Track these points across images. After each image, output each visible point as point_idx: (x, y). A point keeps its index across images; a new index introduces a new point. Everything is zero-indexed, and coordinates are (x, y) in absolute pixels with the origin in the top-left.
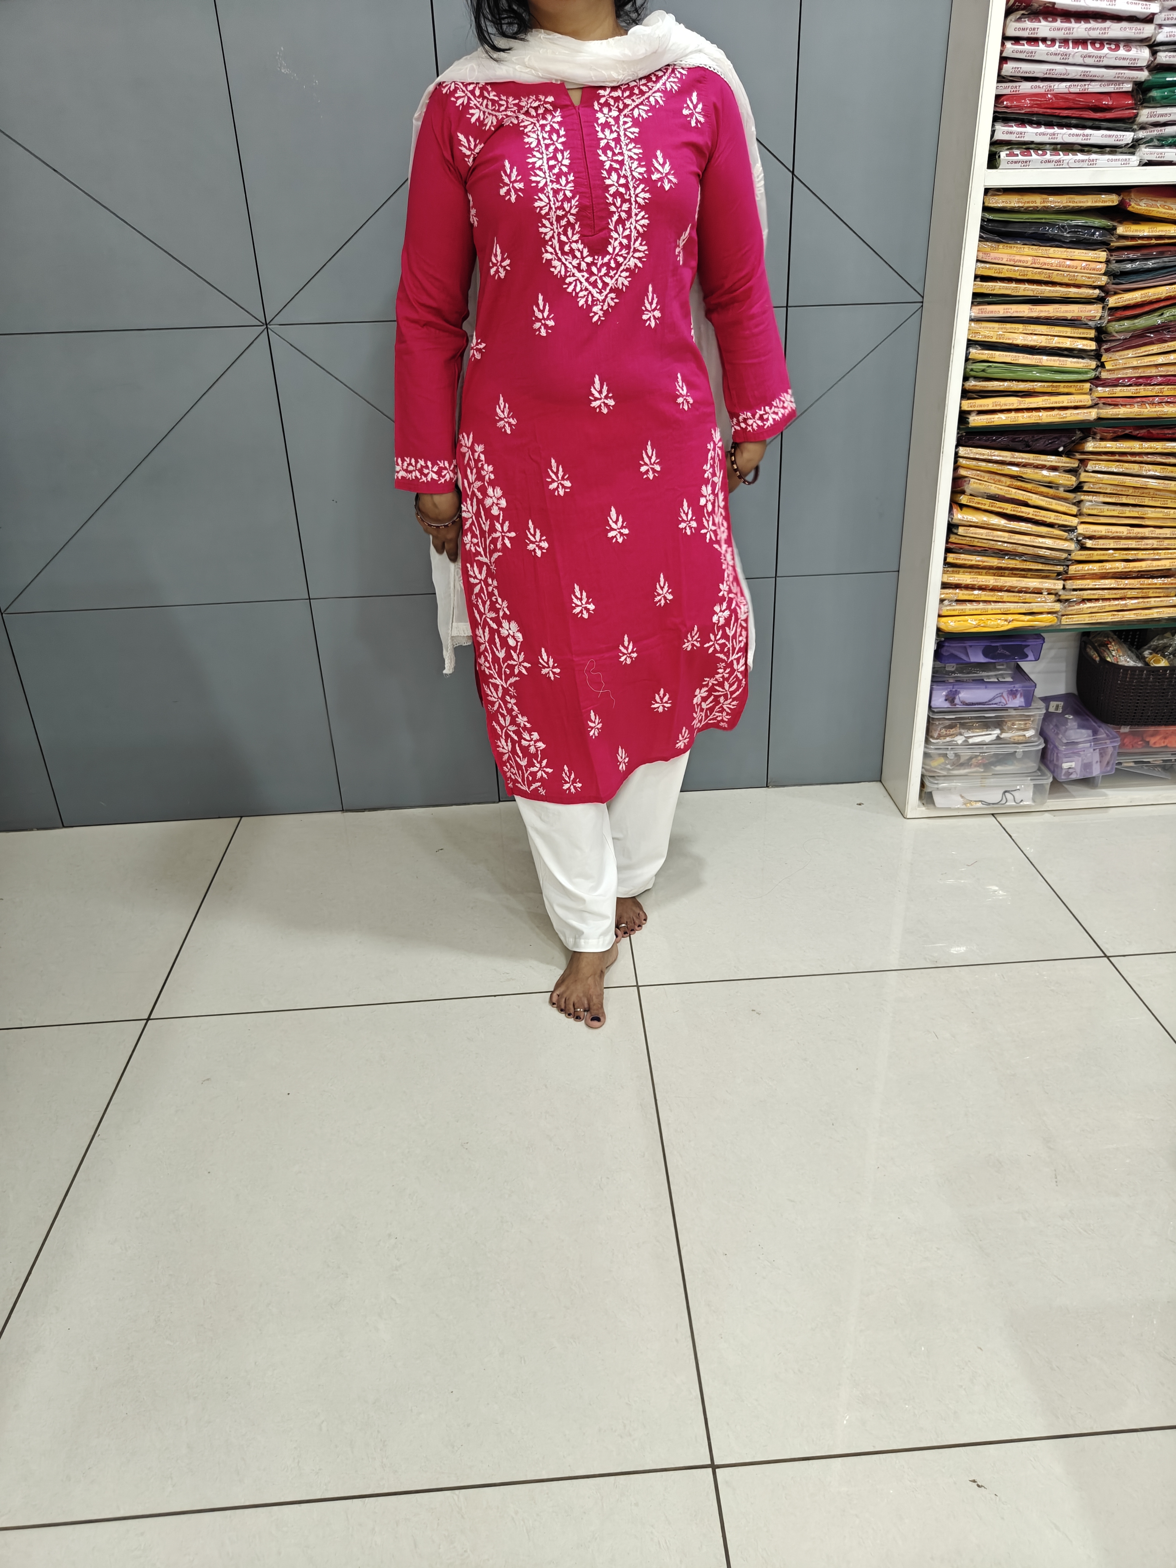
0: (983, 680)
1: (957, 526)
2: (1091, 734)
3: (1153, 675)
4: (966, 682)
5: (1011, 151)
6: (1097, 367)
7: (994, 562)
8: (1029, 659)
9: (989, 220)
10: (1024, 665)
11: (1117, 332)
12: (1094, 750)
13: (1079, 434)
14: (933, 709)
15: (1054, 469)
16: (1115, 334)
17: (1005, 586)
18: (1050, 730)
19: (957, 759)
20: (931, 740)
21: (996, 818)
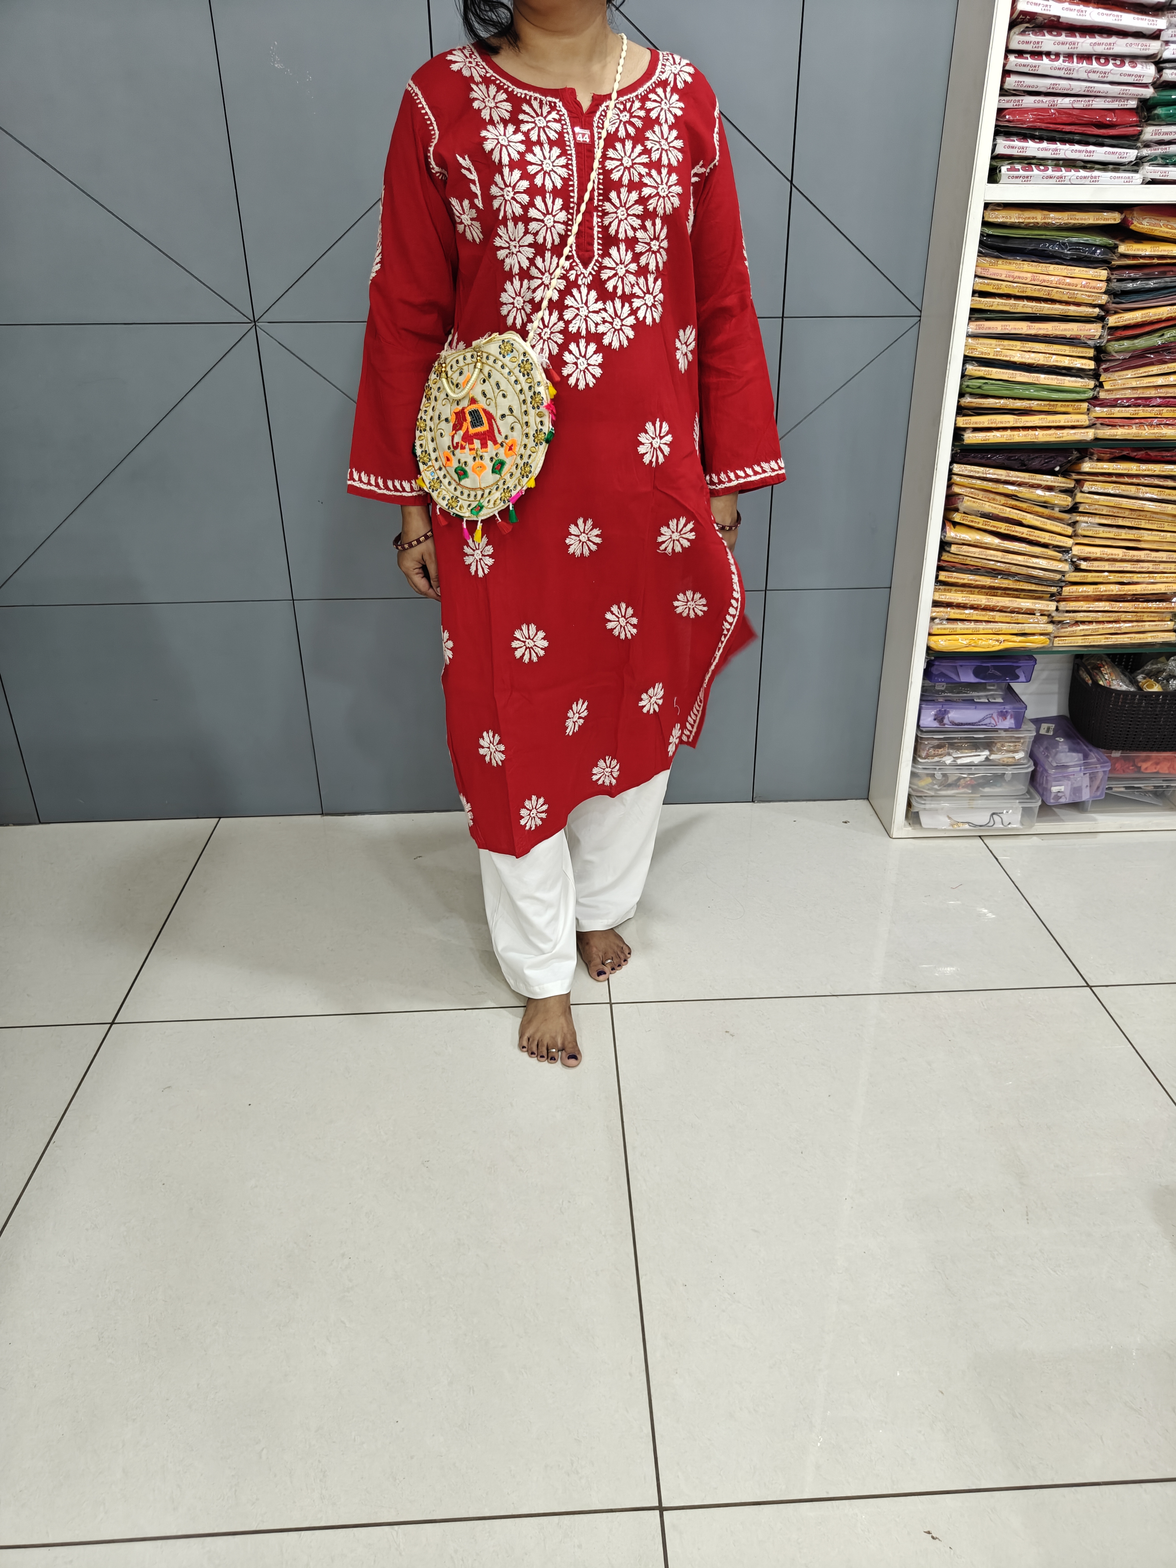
0: (973, 700)
1: (950, 544)
2: (1082, 758)
3: (1145, 700)
4: (956, 702)
5: (1012, 166)
6: (1096, 386)
7: (987, 581)
8: (1020, 680)
9: (988, 236)
10: (1015, 686)
11: (1116, 352)
12: (1084, 774)
13: (1076, 454)
14: (922, 729)
15: (1050, 488)
16: (1114, 354)
17: (998, 606)
18: (1040, 753)
19: (945, 780)
20: (920, 760)
21: (983, 840)
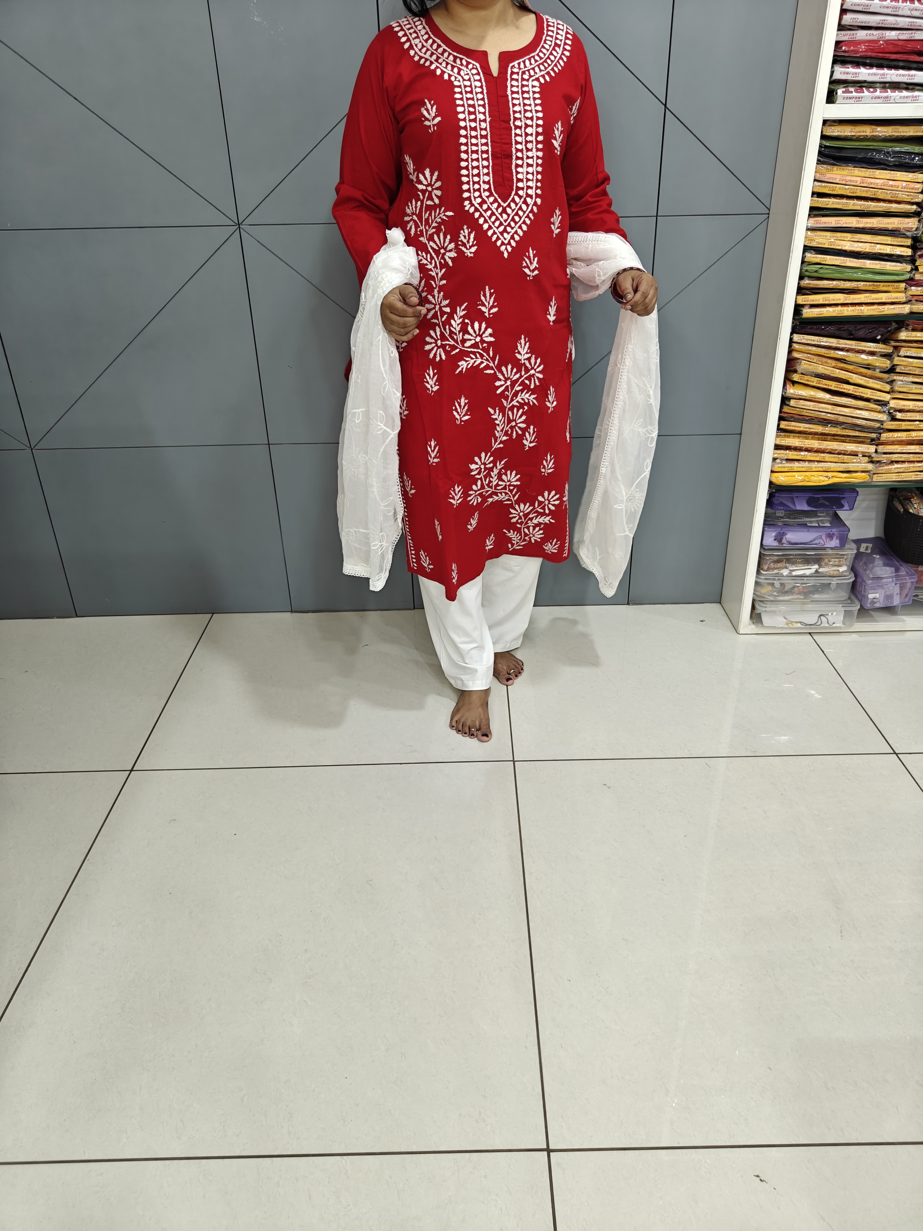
0: (806, 524)
1: (789, 399)
2: (894, 571)
4: (792, 526)
5: (847, 89)
6: (912, 270)
7: (819, 429)
8: (844, 508)
9: (826, 147)
10: (841, 513)
12: (896, 584)
13: (894, 326)
14: (764, 547)
15: (872, 353)
17: (828, 449)
18: (860, 567)
19: (782, 588)
20: (762, 571)
21: (812, 636)
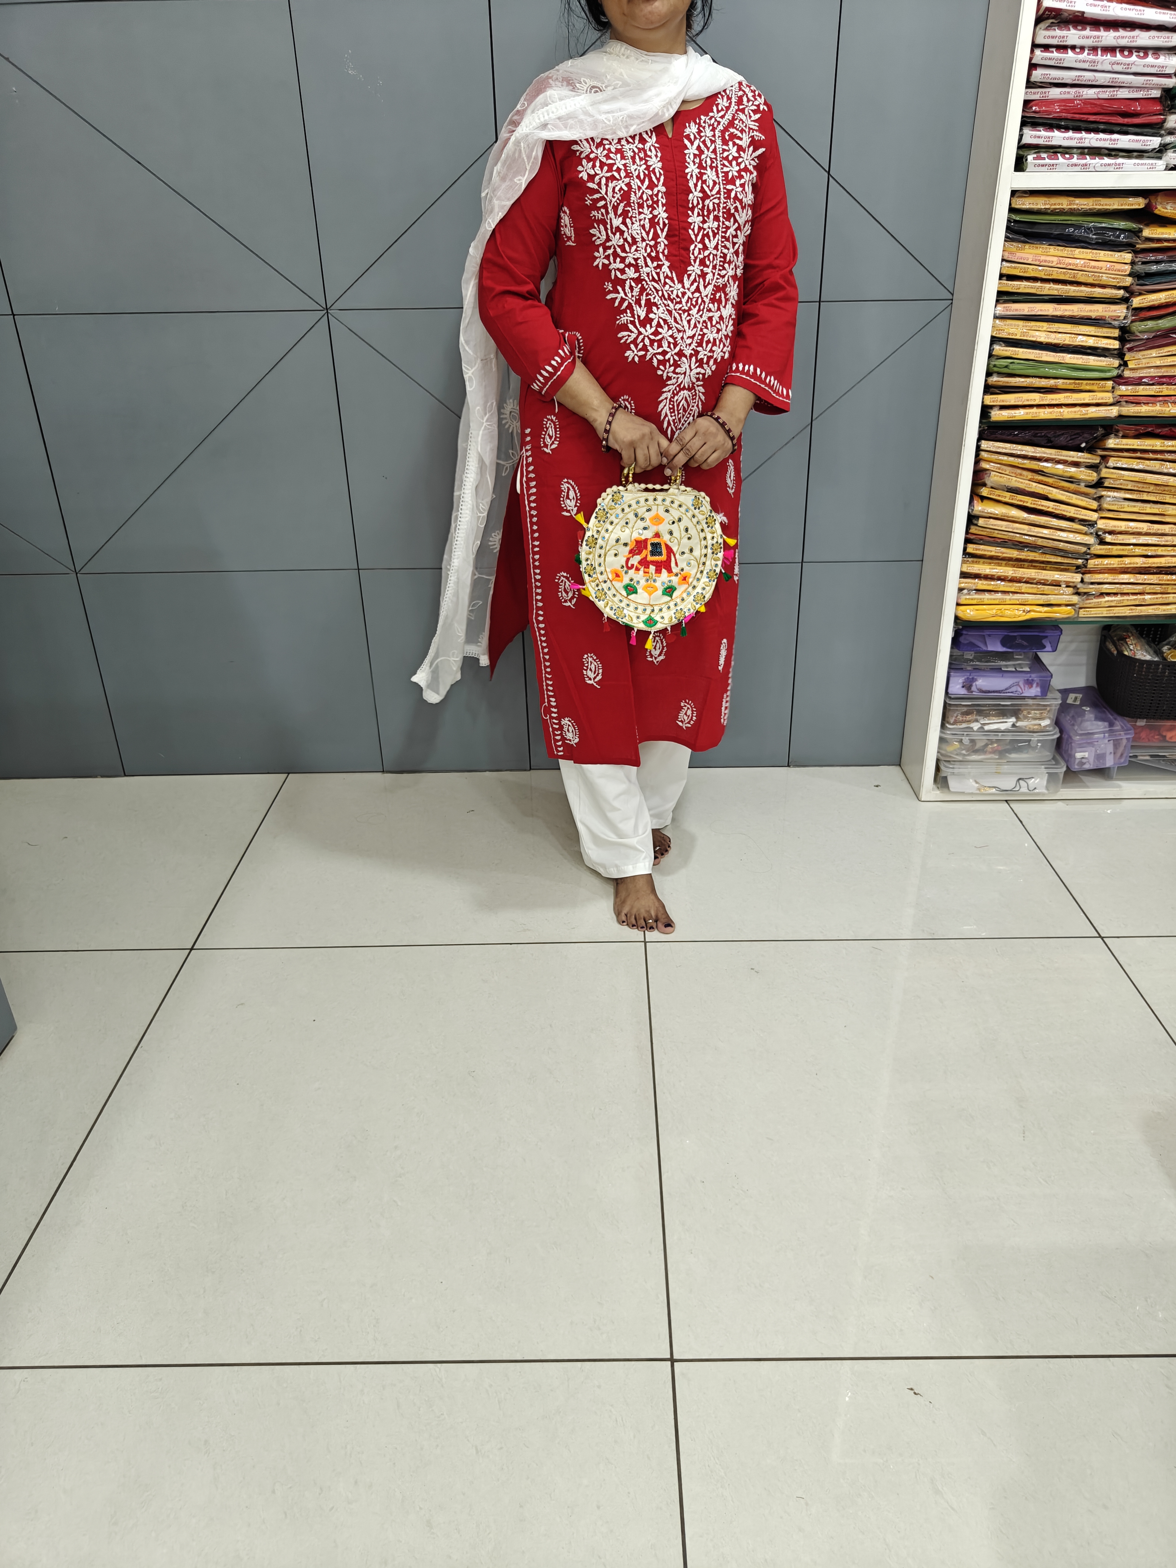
0: (1001, 669)
1: (977, 517)
2: (1107, 726)
3: (1168, 670)
4: (984, 670)
5: (1038, 154)
6: (1120, 365)
7: (1014, 554)
8: (1046, 649)
9: (1015, 221)
10: (1042, 655)
11: (1140, 332)
12: (1109, 741)
13: (1101, 431)
14: (950, 695)
15: (1076, 464)
16: (1138, 334)
17: (1024, 578)
18: (1066, 720)
19: (972, 746)
20: (949, 726)
21: (1009, 804)
